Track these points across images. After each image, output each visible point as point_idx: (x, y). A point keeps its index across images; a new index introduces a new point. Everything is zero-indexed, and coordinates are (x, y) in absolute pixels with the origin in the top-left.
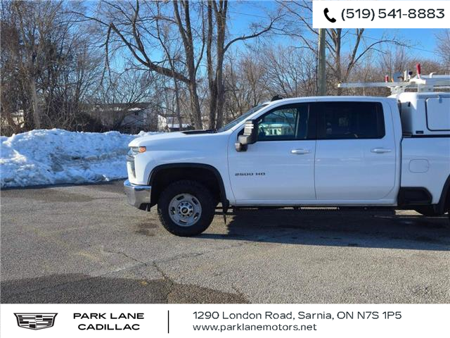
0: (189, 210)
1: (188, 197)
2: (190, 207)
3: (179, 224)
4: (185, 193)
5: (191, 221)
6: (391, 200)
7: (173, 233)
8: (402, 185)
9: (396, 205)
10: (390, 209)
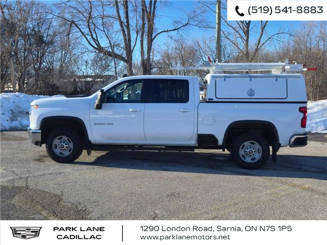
0: (65, 146)
1: (65, 138)
2: (66, 144)
3: (59, 155)
4: (63, 135)
5: (67, 153)
6: (193, 142)
7: (55, 161)
8: (199, 133)
9: (197, 145)
10: (192, 148)
